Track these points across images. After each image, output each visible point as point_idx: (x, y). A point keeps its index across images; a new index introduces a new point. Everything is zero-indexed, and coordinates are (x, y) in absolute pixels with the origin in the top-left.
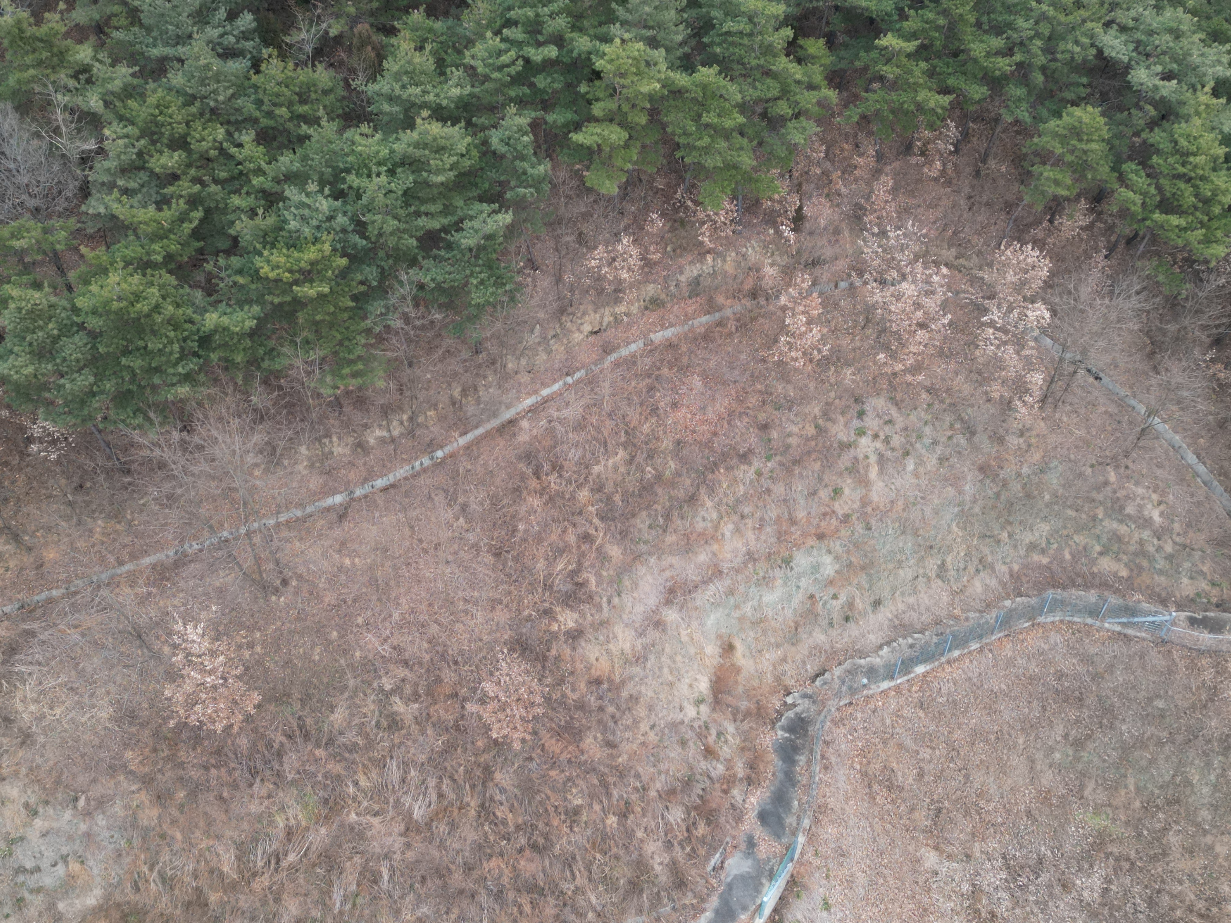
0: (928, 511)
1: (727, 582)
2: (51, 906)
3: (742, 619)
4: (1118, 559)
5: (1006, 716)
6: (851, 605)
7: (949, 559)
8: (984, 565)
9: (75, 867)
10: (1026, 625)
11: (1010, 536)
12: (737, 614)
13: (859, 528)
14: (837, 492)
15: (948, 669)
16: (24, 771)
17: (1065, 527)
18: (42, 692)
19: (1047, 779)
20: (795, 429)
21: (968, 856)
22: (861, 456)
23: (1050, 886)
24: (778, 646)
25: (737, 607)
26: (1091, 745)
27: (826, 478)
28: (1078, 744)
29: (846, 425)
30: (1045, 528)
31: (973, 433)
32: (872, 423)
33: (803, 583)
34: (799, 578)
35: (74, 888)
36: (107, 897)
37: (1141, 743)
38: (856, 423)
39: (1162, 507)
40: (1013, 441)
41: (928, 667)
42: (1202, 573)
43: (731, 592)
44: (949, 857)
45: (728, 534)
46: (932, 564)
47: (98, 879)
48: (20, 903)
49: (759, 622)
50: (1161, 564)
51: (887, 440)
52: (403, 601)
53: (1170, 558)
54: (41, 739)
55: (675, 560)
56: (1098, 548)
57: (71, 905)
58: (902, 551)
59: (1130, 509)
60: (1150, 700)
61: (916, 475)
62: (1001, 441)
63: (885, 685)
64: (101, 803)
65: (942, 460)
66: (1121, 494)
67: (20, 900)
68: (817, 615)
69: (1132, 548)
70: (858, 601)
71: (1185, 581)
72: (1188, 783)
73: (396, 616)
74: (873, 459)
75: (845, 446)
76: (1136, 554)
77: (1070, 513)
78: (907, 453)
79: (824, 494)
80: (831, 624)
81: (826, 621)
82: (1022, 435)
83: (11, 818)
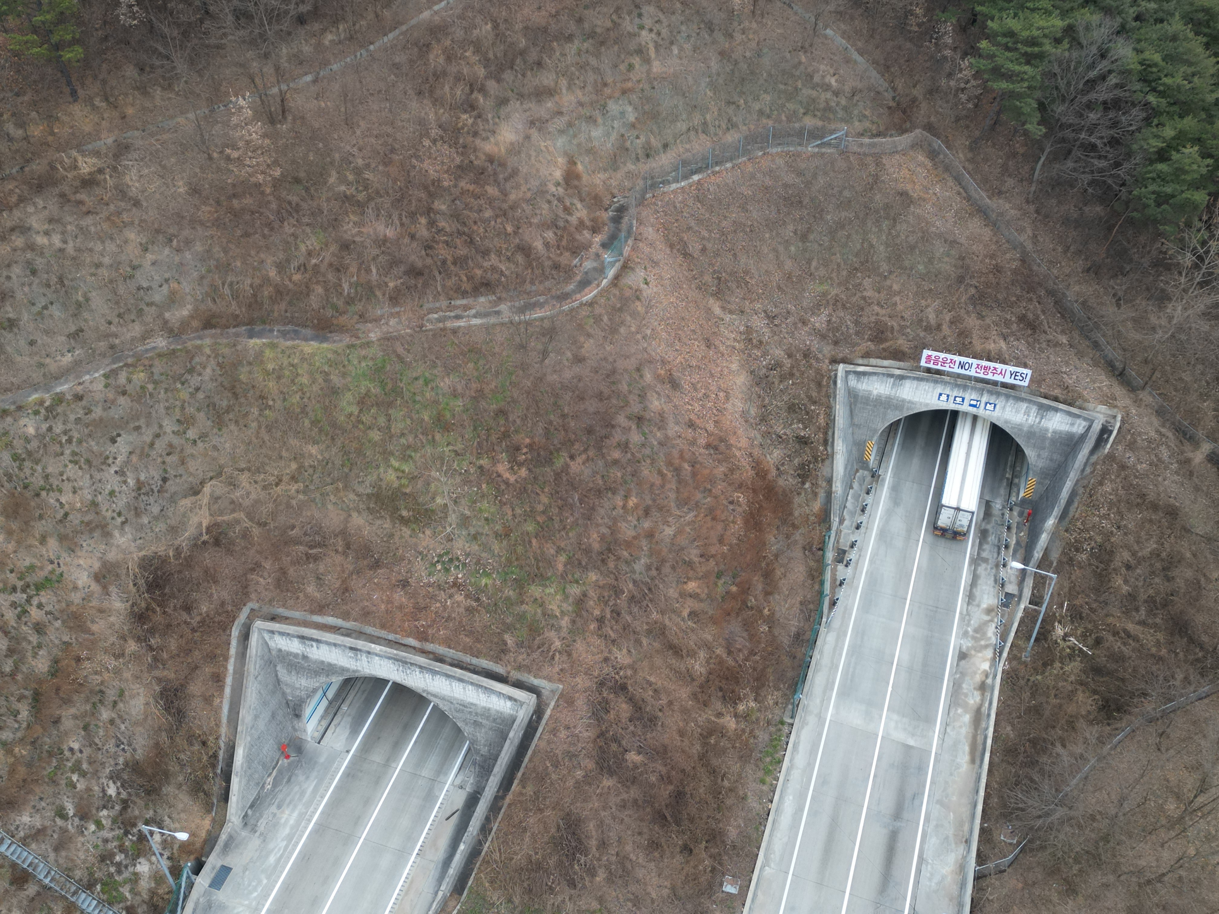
0: (690, 79)
1: (566, 118)
2: (160, 316)
3: (579, 145)
4: (815, 116)
5: (755, 215)
6: (648, 143)
7: (708, 117)
8: (732, 125)
9: (174, 285)
10: (760, 154)
11: (746, 103)
12: (575, 142)
13: (647, 87)
14: (631, 67)
15: (713, 178)
16: (137, 222)
17: (779, 98)
18: (141, 176)
19: (789, 264)
20: (599, 23)
21: (742, 312)
22: (643, 43)
23: (795, 324)
24: (605, 170)
25: (575, 136)
26: (811, 237)
27: (623, 56)
28: (804, 238)
29: (631, 22)
30: (768, 98)
31: (712, 31)
32: (648, 22)
33: (616, 124)
34: (613, 120)
35: (173, 302)
36: (196, 309)
37: (841, 225)
38: (637, 21)
39: (836, 77)
40: (739, 37)
41: (700, 176)
42: (865, 116)
43: (570, 125)
44: (731, 312)
45: (564, 91)
46: (697, 120)
47: (189, 297)
48: (140, 312)
49: (590, 151)
50: (841, 114)
51: (659, 34)
52: (362, 123)
53: (845, 109)
54: (145, 204)
55: (532, 105)
56: (802, 111)
57: (173, 315)
58: (676, 106)
59: (817, 79)
60: (841, 192)
61: (681, 58)
62: (731, 36)
63: (674, 186)
64: (188, 242)
65: (695, 49)
66: (810, 70)
67: (141, 310)
68: (627, 150)
69: (822, 106)
70: (652, 140)
71: (857, 123)
72: (872, 246)
73: (358, 132)
74: (651, 46)
75: (632, 35)
76: (825, 110)
77: (782, 87)
78: (672, 43)
79: (623, 67)
80: (638, 159)
81: (634, 156)
82: (744, 33)
83: (132, 251)
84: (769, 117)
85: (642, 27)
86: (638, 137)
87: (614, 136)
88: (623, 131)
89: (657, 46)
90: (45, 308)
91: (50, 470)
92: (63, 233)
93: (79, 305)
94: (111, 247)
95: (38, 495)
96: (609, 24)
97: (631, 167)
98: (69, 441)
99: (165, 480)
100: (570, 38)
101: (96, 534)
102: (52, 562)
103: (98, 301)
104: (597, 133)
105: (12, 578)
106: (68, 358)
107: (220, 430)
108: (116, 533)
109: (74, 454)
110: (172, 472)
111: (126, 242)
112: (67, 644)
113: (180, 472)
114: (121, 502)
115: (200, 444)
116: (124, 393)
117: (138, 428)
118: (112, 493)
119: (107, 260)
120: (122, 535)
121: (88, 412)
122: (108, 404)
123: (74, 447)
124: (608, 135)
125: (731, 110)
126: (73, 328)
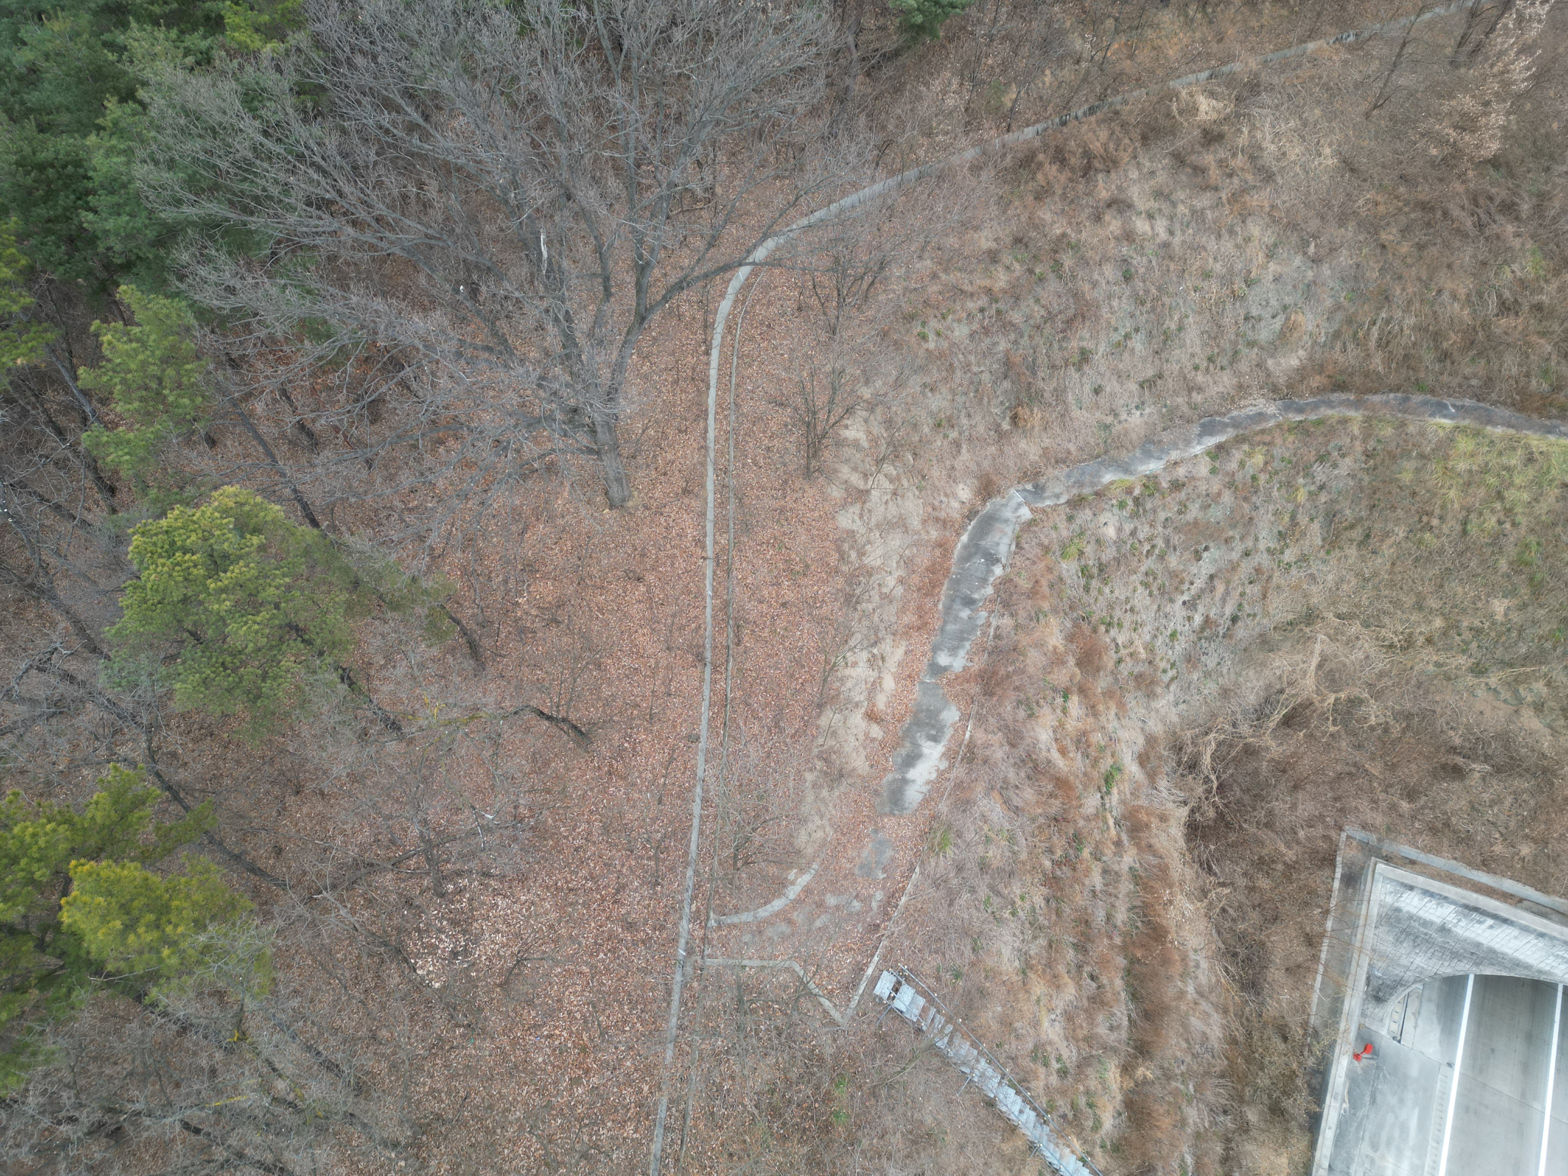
2: (1262, 363)
9: (1296, 316)
16: (1266, 209)
35: (1284, 343)
36: (1314, 359)
47: (1308, 338)
48: (1236, 356)
54: (1279, 180)
57: (1279, 363)
64: (1329, 251)
67: (1238, 352)
90: (1128, 336)
91: (1117, 594)
92: (1171, 218)
93: (1169, 336)
94: (1228, 246)
95: (1097, 630)
98: (1150, 552)
99: (1235, 620)
103: (1193, 332)
106: (1136, 418)
107: (1328, 552)
108: (1161, 693)
109: (1150, 572)
110: (1247, 609)
111: (1248, 240)
114: (1179, 648)
115: (1295, 571)
116: (1231, 484)
117: (1229, 540)
118: (1173, 635)
119: (1219, 268)
120: (1166, 696)
121: (1183, 509)
122: (1209, 500)
123: (1153, 562)
126: (1151, 372)
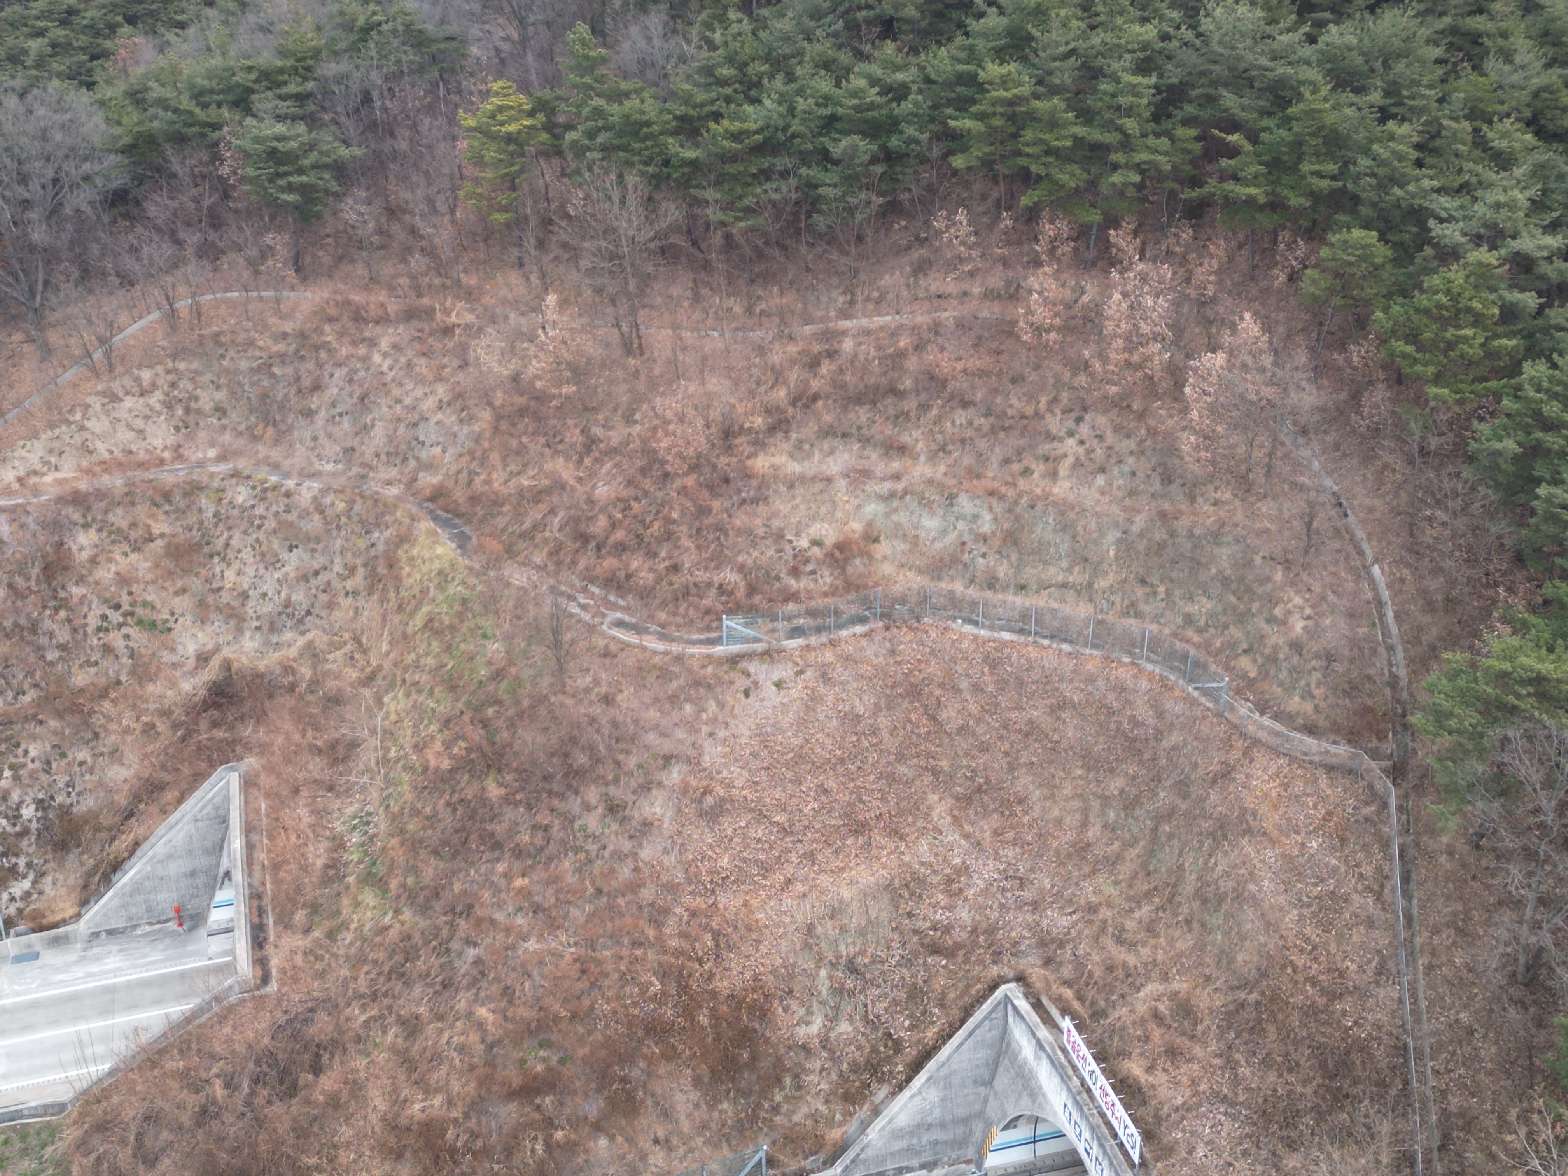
2: (416, 472)
3: (897, 524)
6: (995, 569)
7: (1102, 583)
10: (1127, 660)
12: (893, 517)
14: (1027, 472)
15: (1030, 648)
16: (452, 381)
20: (1018, 404)
22: (1060, 452)
25: (895, 511)
26: (1136, 812)
27: (1024, 455)
29: (1061, 422)
30: (1207, 604)
31: (1170, 482)
32: (1084, 431)
33: (960, 525)
34: (957, 519)
35: (432, 467)
36: (439, 482)
37: (1168, 814)
38: (1071, 424)
41: (1015, 638)
42: (1312, 696)
45: (921, 458)
46: (1082, 578)
47: (444, 468)
48: (404, 461)
49: (910, 539)
51: (1090, 451)
54: (471, 369)
55: (873, 455)
57: (424, 477)
58: (1057, 547)
59: (1279, 611)
61: (1101, 493)
62: (1194, 500)
63: (969, 628)
64: (473, 419)
65: (1131, 492)
66: (1278, 594)
67: (406, 459)
68: (963, 564)
70: (1002, 569)
71: (1295, 697)
74: (1070, 460)
75: (1051, 437)
76: (1268, 658)
78: (1101, 470)
79: (1016, 467)
80: (973, 582)
81: (969, 575)
83: (429, 403)
84: (1200, 631)
85: (1071, 434)
86: (984, 556)
87: (951, 538)
88: (966, 538)
89: (1078, 464)
90: (341, 415)
91: (233, 542)
92: (395, 361)
93: (365, 426)
94: (419, 392)
95: (211, 556)
96: (1029, 411)
97: (958, 587)
98: (259, 527)
99: (309, 613)
100: (965, 404)
101: (233, 622)
102: (172, 614)
103: (379, 432)
104: (931, 523)
105: (125, 599)
106: (330, 467)
107: (368, 594)
108: (248, 634)
109: (257, 540)
110: (316, 611)
111: (432, 393)
112: (119, 683)
113: (324, 614)
114: (267, 608)
115: (350, 600)
116: (322, 512)
117: (313, 551)
118: (264, 595)
119: (408, 401)
120: (252, 638)
121: (288, 511)
122: (305, 514)
123: (261, 535)
124: (944, 532)
125: (1140, 592)
126: (349, 444)
